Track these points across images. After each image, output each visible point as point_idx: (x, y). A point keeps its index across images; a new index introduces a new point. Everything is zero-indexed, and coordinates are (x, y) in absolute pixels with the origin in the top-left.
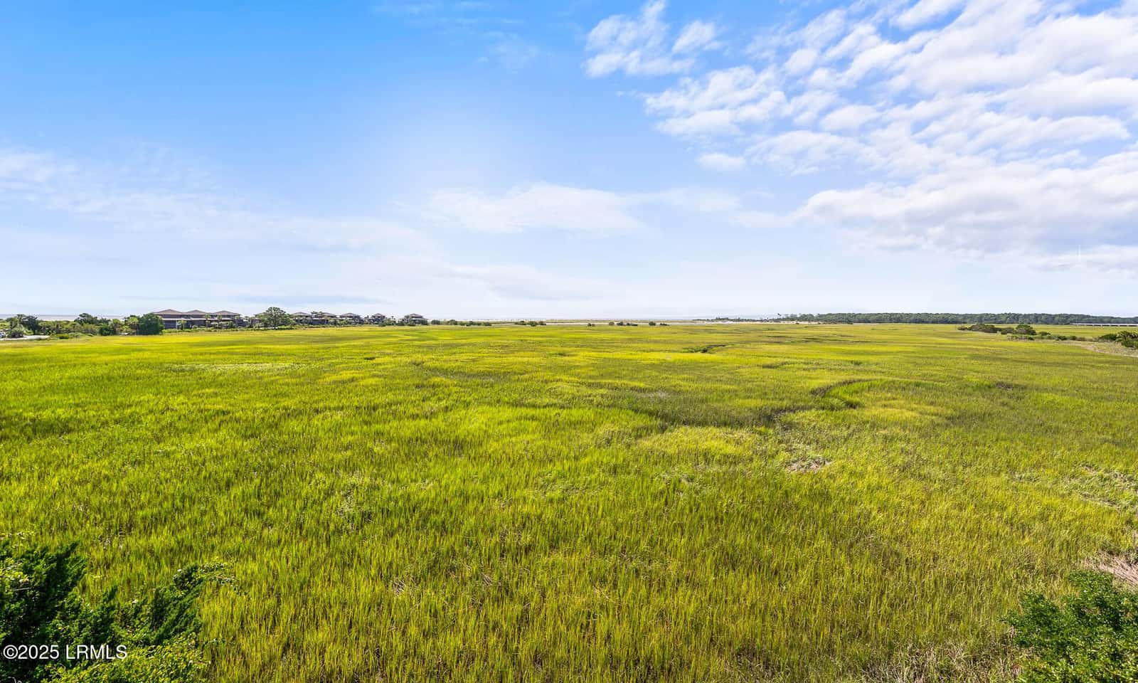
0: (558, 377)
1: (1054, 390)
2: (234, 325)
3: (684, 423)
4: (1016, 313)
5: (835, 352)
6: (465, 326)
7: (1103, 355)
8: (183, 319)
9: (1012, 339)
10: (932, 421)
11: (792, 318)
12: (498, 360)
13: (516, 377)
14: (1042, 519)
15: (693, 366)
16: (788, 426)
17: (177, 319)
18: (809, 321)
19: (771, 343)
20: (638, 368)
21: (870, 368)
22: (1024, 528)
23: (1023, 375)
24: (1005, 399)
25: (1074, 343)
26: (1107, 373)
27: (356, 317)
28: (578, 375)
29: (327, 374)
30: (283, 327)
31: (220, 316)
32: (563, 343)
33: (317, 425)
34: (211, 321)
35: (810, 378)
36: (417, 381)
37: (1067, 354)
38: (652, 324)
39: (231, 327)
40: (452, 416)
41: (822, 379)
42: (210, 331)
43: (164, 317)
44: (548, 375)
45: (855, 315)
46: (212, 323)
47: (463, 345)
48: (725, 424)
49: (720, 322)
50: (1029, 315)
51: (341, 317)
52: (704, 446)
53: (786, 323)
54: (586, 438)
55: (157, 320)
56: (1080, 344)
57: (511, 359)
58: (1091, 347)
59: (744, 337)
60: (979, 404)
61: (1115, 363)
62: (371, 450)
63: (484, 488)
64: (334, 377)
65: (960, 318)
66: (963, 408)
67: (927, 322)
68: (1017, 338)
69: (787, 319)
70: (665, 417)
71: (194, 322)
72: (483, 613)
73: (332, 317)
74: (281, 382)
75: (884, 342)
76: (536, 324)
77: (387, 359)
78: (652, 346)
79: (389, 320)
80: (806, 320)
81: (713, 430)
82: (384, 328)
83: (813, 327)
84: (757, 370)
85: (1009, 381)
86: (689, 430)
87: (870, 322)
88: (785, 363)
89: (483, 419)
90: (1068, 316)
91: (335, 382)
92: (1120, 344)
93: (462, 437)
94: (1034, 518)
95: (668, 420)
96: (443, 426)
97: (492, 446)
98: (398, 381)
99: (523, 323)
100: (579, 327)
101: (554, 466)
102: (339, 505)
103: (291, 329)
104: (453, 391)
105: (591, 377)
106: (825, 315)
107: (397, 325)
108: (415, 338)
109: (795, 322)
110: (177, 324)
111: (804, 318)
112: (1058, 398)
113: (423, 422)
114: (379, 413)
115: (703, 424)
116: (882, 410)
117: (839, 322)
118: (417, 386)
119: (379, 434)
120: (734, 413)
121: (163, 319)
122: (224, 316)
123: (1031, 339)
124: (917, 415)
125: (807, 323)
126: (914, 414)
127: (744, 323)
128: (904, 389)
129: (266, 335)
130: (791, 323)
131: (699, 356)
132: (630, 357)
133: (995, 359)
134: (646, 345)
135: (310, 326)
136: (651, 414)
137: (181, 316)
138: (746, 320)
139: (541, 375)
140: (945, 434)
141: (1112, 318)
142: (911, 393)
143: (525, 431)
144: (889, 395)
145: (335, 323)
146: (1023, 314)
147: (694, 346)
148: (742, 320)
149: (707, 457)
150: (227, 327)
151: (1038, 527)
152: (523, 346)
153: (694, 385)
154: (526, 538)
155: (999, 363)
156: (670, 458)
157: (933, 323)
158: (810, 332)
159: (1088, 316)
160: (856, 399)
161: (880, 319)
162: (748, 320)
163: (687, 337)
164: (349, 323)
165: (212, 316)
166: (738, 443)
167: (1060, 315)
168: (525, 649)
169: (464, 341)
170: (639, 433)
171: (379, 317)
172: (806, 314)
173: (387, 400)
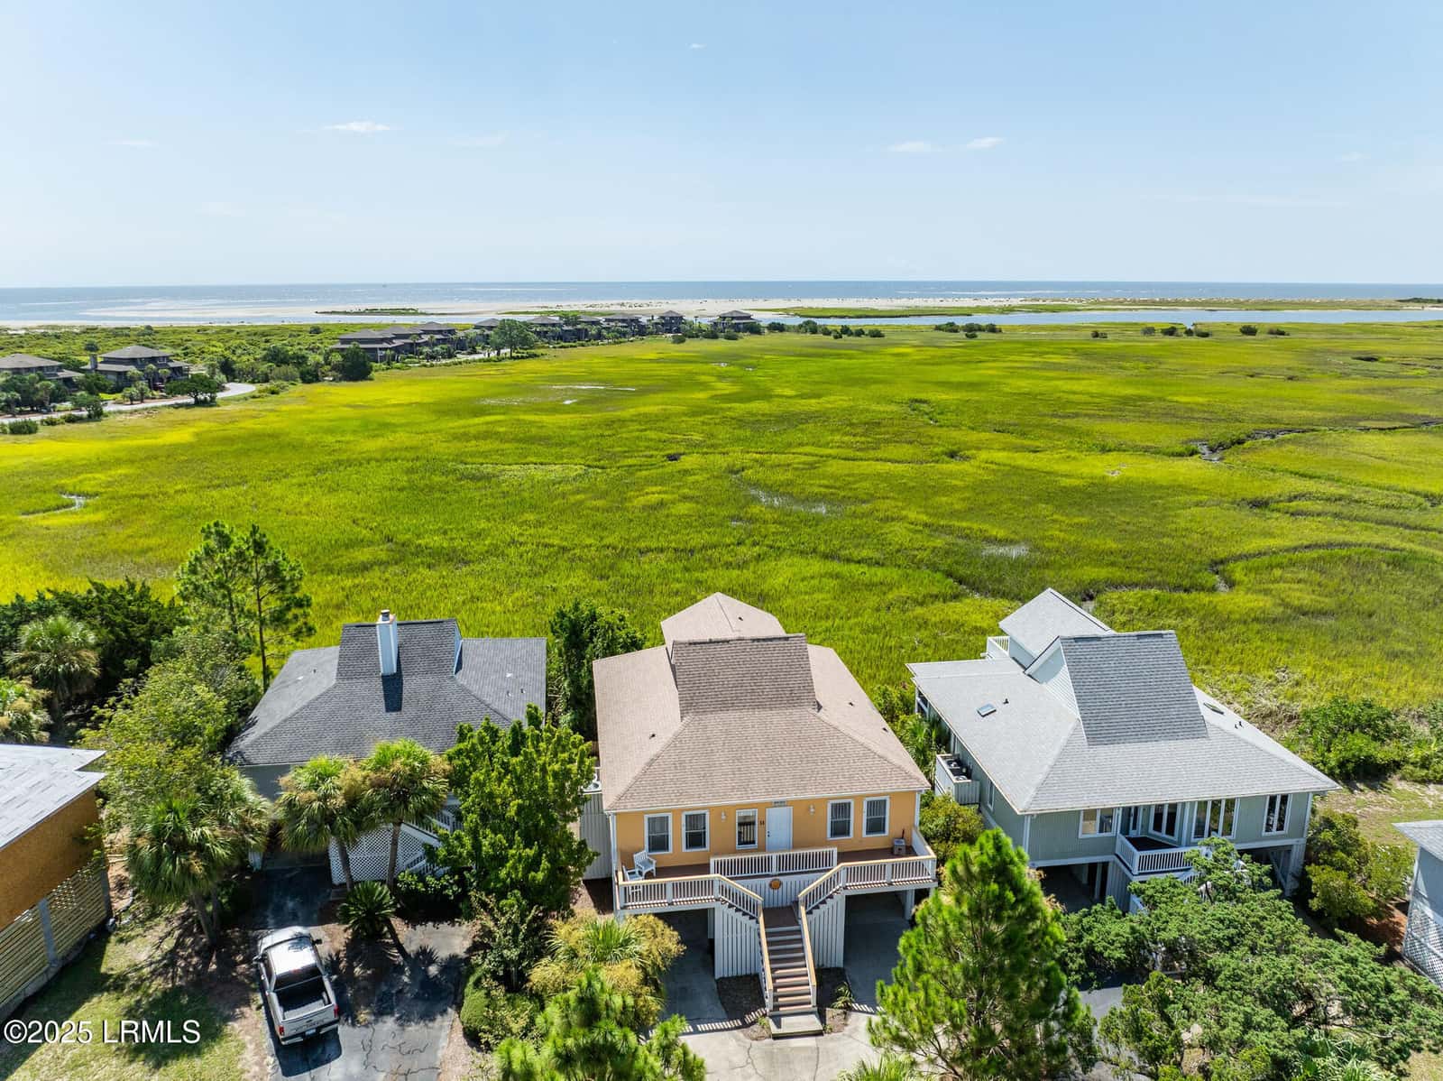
2: (452, 350)
8: (385, 345)
17: (377, 346)
27: (632, 320)
34: (420, 345)
39: (449, 354)
43: (361, 343)
46: (423, 350)
55: (363, 356)
64: (642, 500)
73: (592, 322)
74: (588, 504)
79: (690, 325)
91: (644, 508)
98: (712, 509)
107: (707, 337)
110: (380, 353)
114: (696, 559)
121: (361, 346)
135: (560, 342)
164: (621, 334)
171: (672, 318)
173: (702, 541)
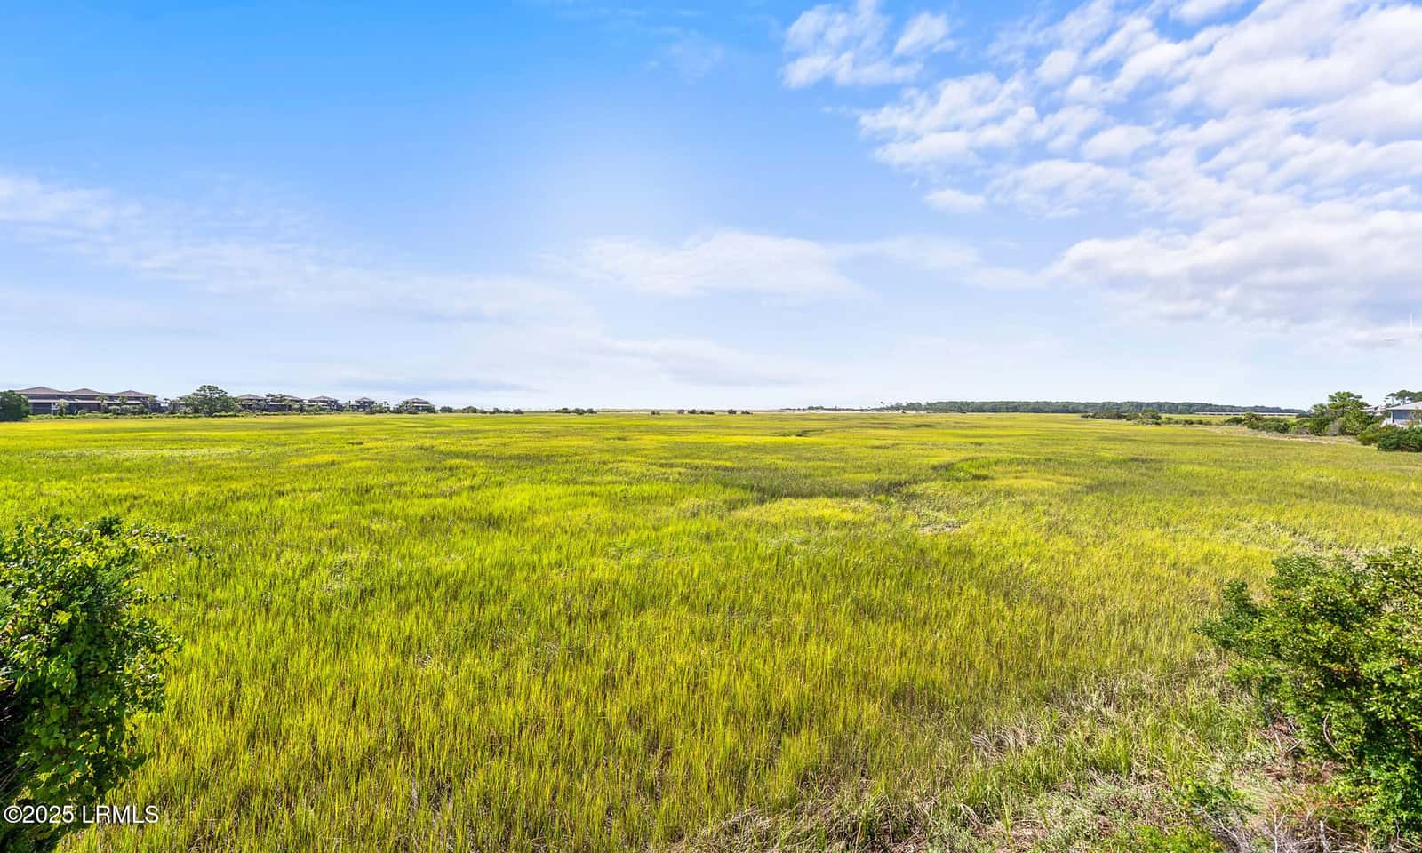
0: (619, 458)
1: (1191, 462)
2: (146, 410)
3: (786, 496)
4: (1139, 401)
5: (951, 436)
6: (488, 414)
7: (1232, 437)
8: (62, 401)
9: (1138, 424)
10: (1071, 489)
11: (898, 407)
12: (539, 444)
13: (564, 459)
14: (1206, 564)
15: (790, 448)
16: (913, 496)
17: (52, 401)
18: (917, 410)
19: (874, 428)
20: (719, 451)
21: (992, 447)
22: (1189, 572)
23: (1155, 451)
24: (1143, 470)
25: (1201, 427)
26: (1240, 450)
27: (332, 402)
28: (646, 456)
29: (292, 458)
30: (223, 413)
31: (123, 398)
32: (622, 429)
33: (283, 506)
34: (109, 404)
35: (927, 456)
36: (427, 464)
37: (1195, 436)
38: (732, 412)
39: (141, 412)
40: (480, 495)
41: (945, 457)
42: (107, 418)
43: (31, 398)
44: (606, 457)
45: (968, 404)
46: (110, 407)
47: (489, 431)
48: (837, 495)
49: (813, 412)
50: (1152, 403)
51: (310, 401)
52: (816, 513)
53: (890, 412)
54: (665, 511)
55: (20, 400)
56: (1208, 428)
57: (554, 442)
58: (1218, 431)
59: (846, 423)
60: (1114, 474)
61: (1245, 442)
62: (369, 528)
63: (536, 557)
64: (304, 461)
65: (1081, 408)
66: (1101, 478)
67: (1047, 412)
68: (1143, 423)
69: (892, 408)
70: (762, 490)
71: (80, 405)
72: (550, 679)
73: (297, 401)
74: (224, 466)
75: (1005, 427)
76: (584, 412)
77: (380, 444)
78: (735, 431)
79: (380, 406)
80: (913, 409)
81: (823, 501)
82: (373, 416)
83: (922, 416)
84: (869, 451)
85: (1144, 457)
86: (794, 502)
87: (984, 411)
88: (897, 444)
89: (526, 495)
90: (1190, 405)
91: (306, 466)
92: (1246, 427)
93: (496, 514)
94: (1198, 563)
95: (767, 494)
96: (469, 504)
97: (540, 521)
98: (399, 464)
99: (566, 411)
100: (640, 416)
101: (628, 535)
102: (325, 582)
103: (235, 416)
104: (479, 472)
105: (665, 458)
106: (934, 404)
107: (392, 412)
108: (418, 425)
109: (900, 412)
110: (53, 408)
111: (911, 407)
112: (1197, 468)
113: (440, 501)
114: (375, 493)
115: (811, 495)
116: (1014, 480)
117: (951, 411)
118: (427, 469)
119: (375, 513)
120: (845, 486)
121: (30, 401)
122: (130, 398)
123: (1157, 424)
124: (1054, 484)
125: (914, 412)
126: (1050, 483)
127: (842, 412)
128: (1034, 464)
129: (198, 422)
130: (896, 412)
131: (793, 439)
132: (709, 440)
133: (1124, 440)
134: (728, 430)
135: (264, 413)
136: (745, 488)
137: (60, 396)
138: (843, 410)
139: (596, 456)
140: (1089, 498)
141: (1233, 407)
142: (1042, 467)
143: (585, 505)
144: (1020, 468)
145: (301, 410)
146: (1146, 402)
147: (786, 431)
148: (839, 410)
149: (821, 523)
150: (134, 413)
151: (1203, 569)
152: (568, 432)
153: (793, 464)
154: (600, 604)
155: (1129, 443)
156: (775, 526)
157: (1053, 412)
158: (920, 420)
159: (1211, 405)
160: (983, 472)
161: (995, 408)
162: (847, 410)
163: (777, 424)
164: (321, 410)
165: (111, 398)
166: (855, 510)
167: (1184, 404)
168: (615, 710)
169: (487, 428)
170: (732, 506)
171: (365, 402)
172: (914, 402)
173: (385, 481)
